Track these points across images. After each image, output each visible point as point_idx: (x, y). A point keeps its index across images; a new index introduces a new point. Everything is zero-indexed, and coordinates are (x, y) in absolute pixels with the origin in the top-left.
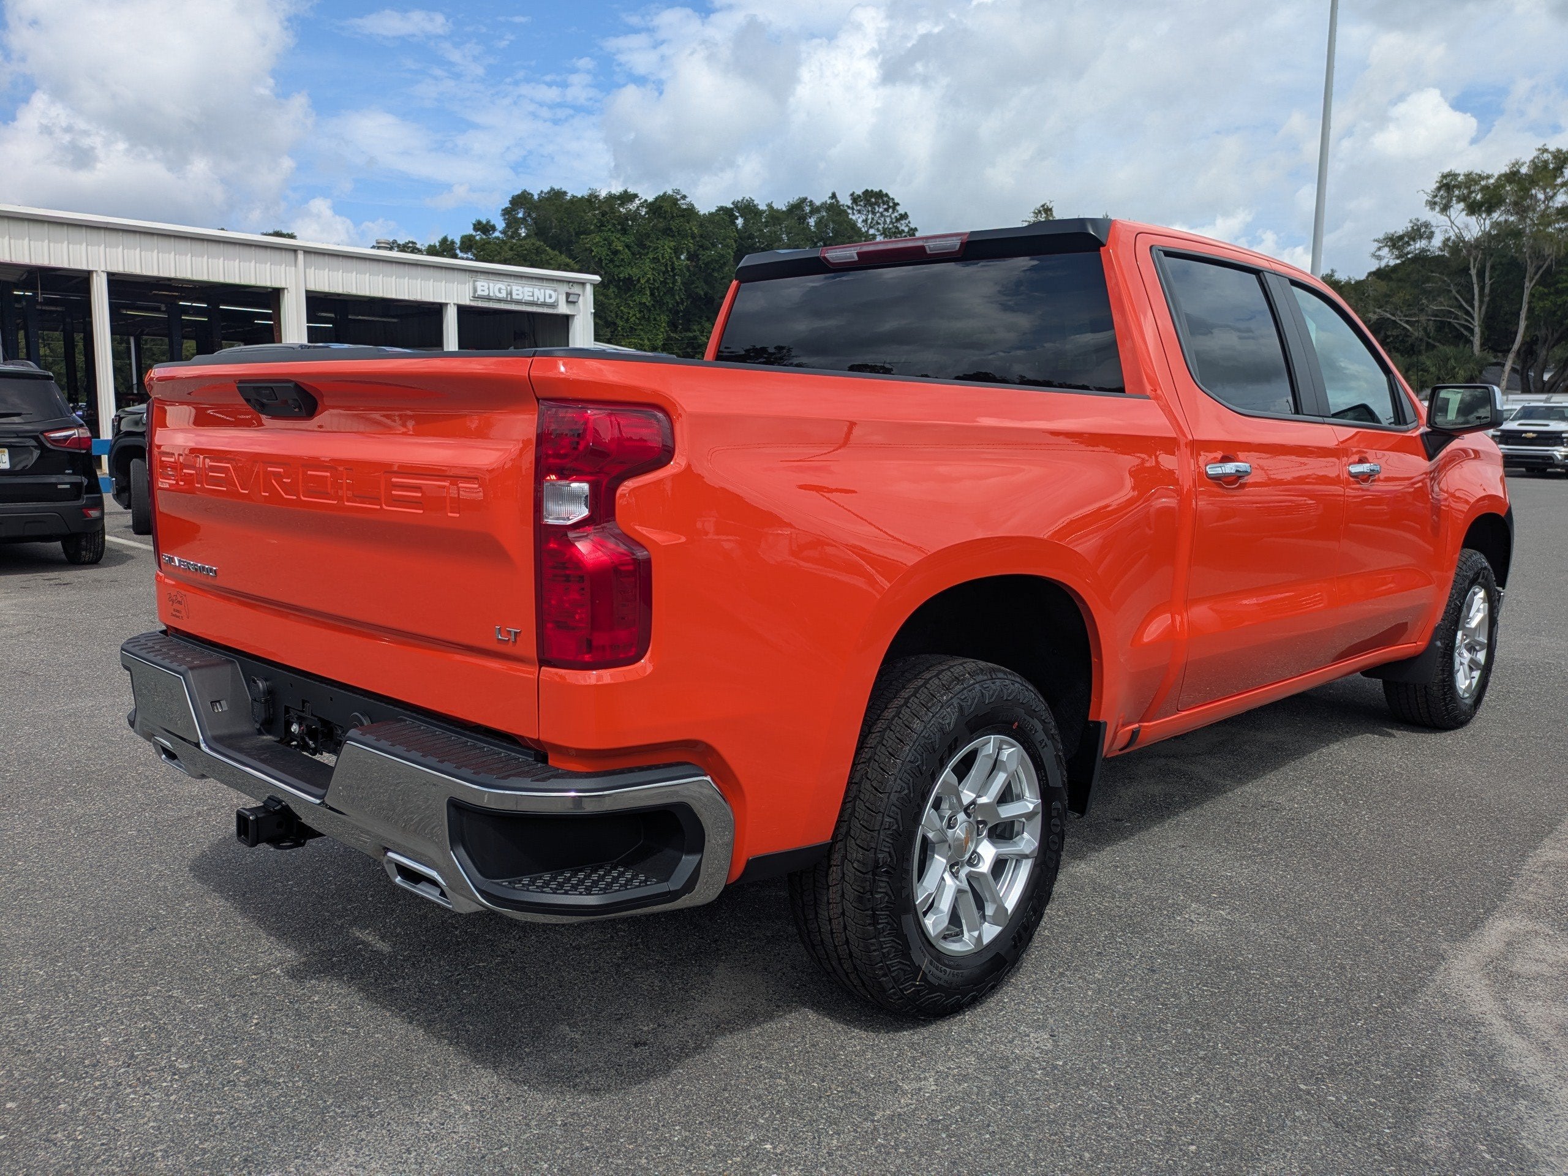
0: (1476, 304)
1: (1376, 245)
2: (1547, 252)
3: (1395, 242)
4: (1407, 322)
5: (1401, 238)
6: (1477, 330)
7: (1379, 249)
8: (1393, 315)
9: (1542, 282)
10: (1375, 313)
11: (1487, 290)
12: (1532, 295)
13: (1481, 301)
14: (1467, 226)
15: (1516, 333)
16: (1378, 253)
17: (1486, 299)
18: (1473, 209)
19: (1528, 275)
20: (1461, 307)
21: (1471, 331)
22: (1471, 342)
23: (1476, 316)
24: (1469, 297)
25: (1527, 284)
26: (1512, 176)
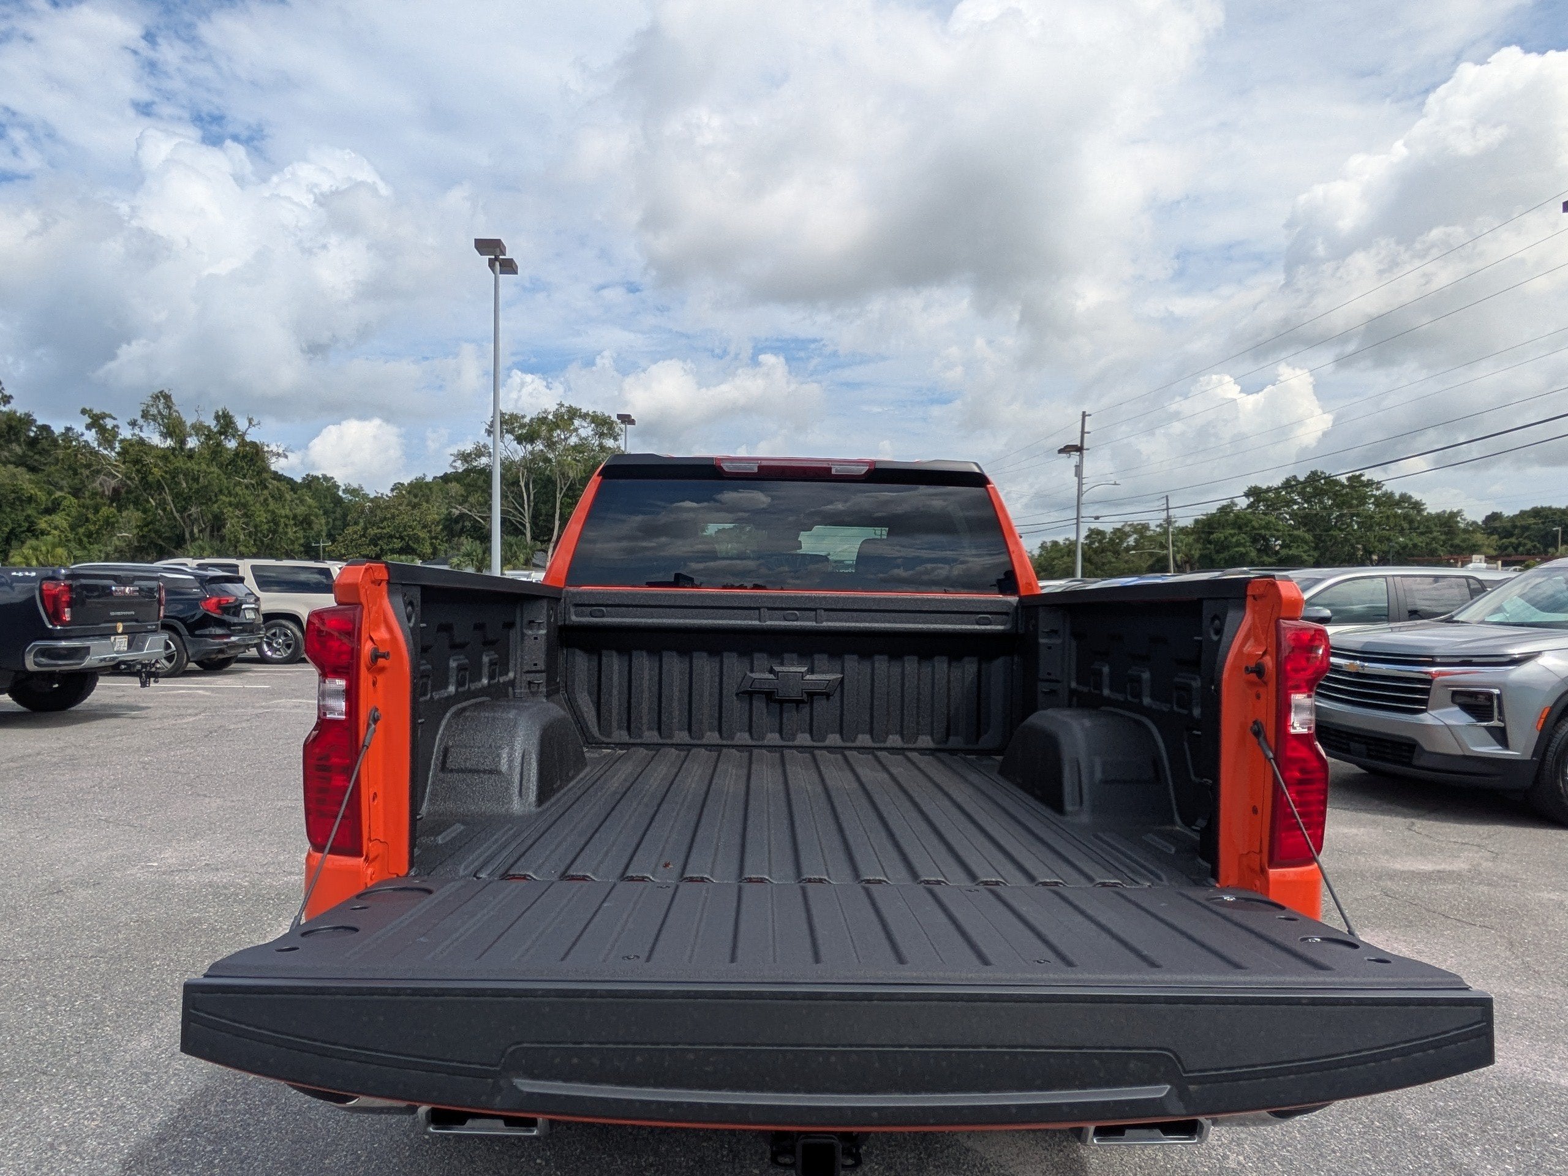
0: (526, 507)
1: (453, 458)
2: (571, 474)
3: (465, 457)
4: (480, 517)
5: (469, 455)
6: (528, 525)
7: (454, 461)
8: (470, 511)
9: (565, 495)
10: (457, 508)
11: (532, 497)
12: (561, 503)
13: (529, 506)
14: (516, 451)
15: (553, 530)
16: (454, 464)
17: (532, 504)
18: (520, 439)
19: (558, 490)
20: (516, 509)
21: (524, 526)
22: (524, 534)
23: (526, 515)
24: (520, 501)
25: (558, 495)
26: (542, 420)
